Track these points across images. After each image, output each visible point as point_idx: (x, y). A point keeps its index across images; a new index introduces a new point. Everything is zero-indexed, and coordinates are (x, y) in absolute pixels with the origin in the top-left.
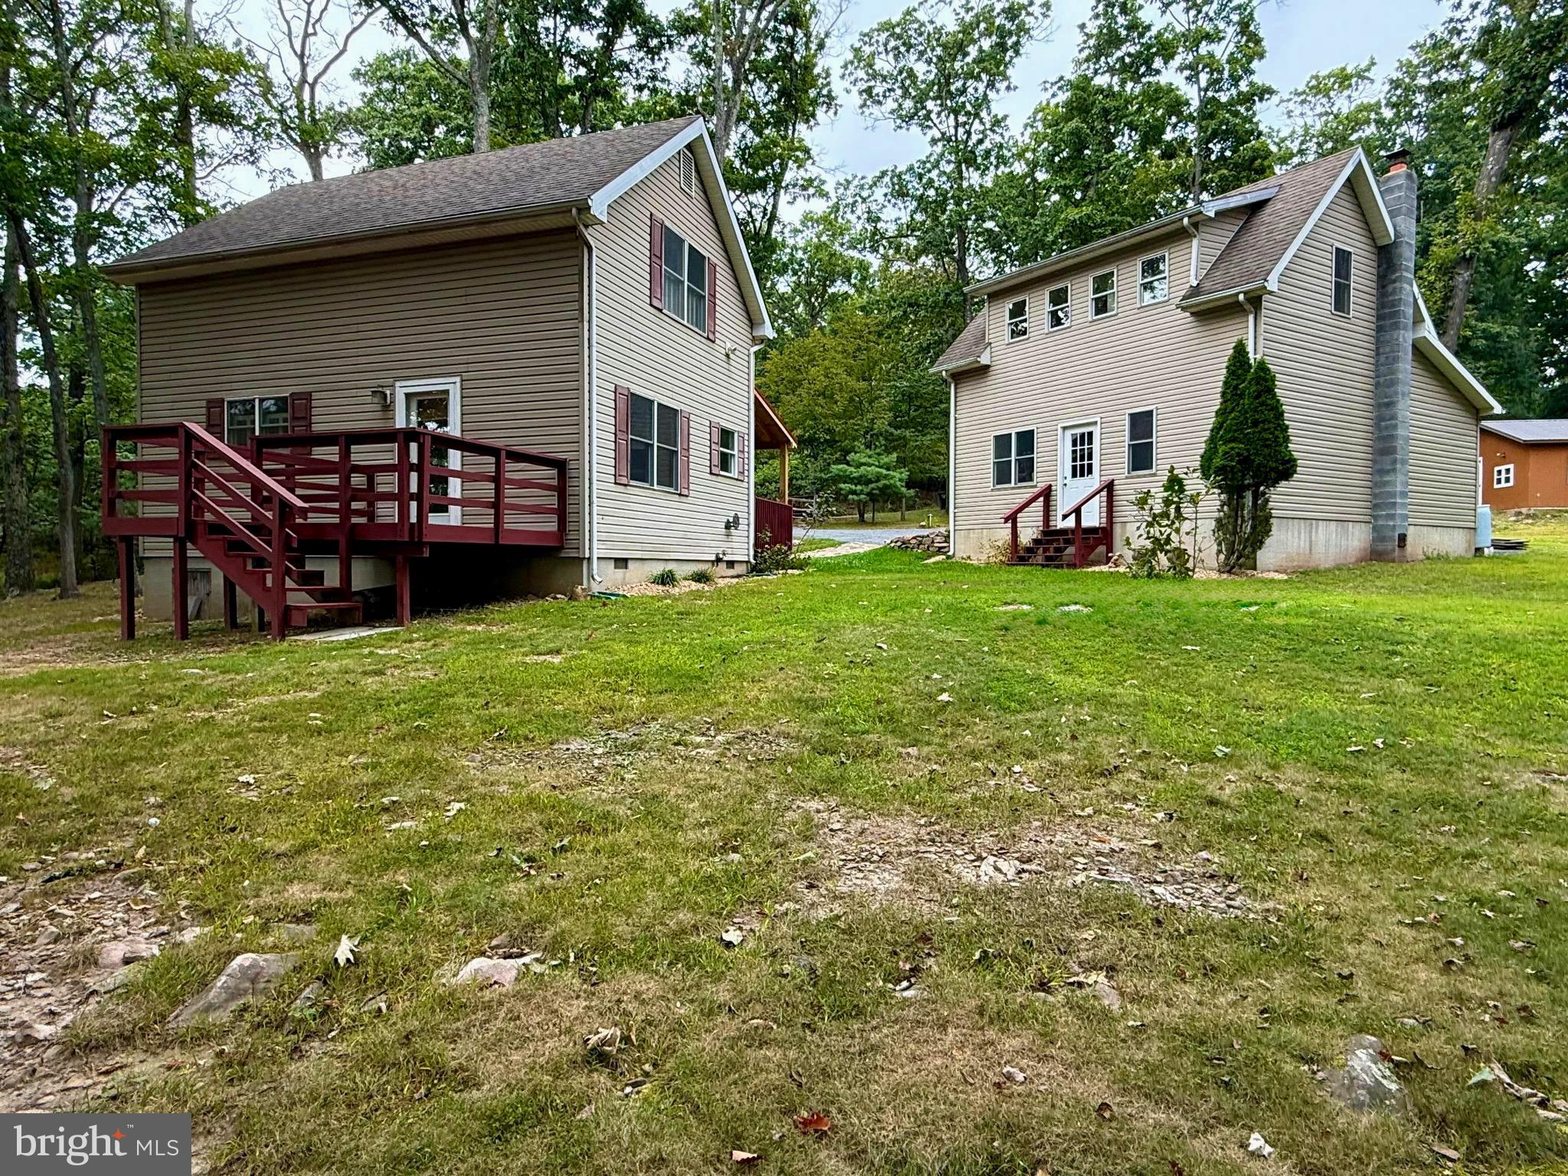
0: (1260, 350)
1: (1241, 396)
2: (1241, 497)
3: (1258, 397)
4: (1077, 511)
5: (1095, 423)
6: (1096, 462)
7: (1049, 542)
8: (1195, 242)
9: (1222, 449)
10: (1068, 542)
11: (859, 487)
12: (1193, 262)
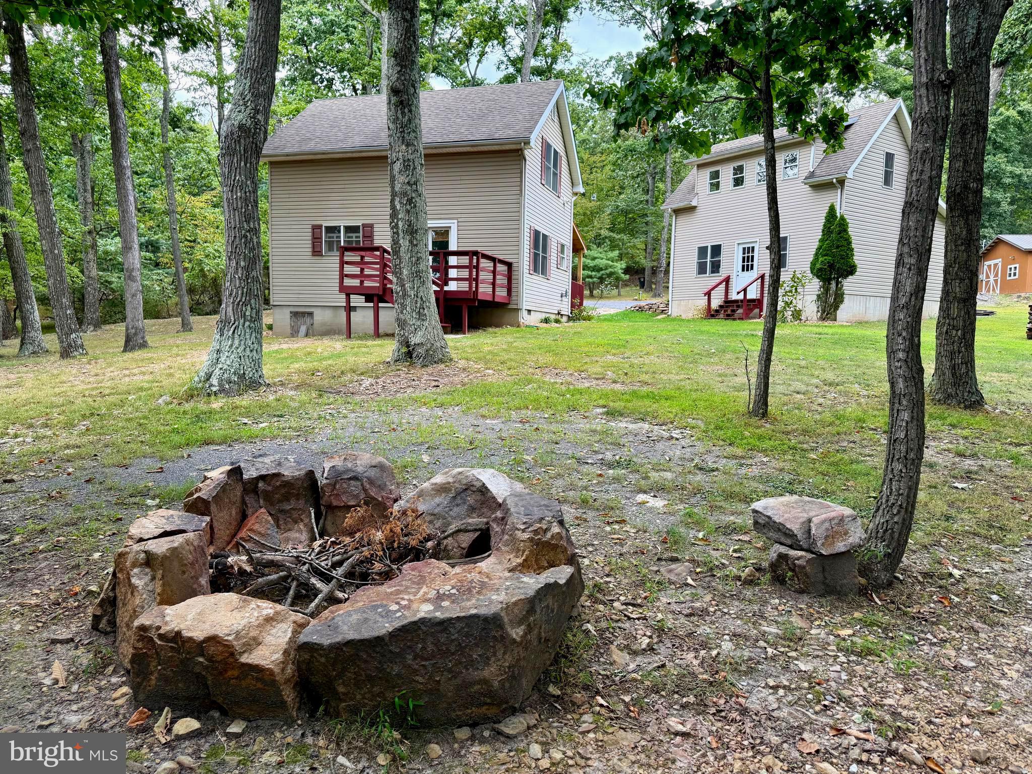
0: (843, 208)
1: (832, 232)
2: (830, 284)
3: (839, 233)
4: (745, 290)
5: (756, 242)
6: (755, 263)
7: (727, 307)
8: (813, 148)
9: (821, 259)
10: (738, 307)
11: (594, 273)
12: (812, 158)
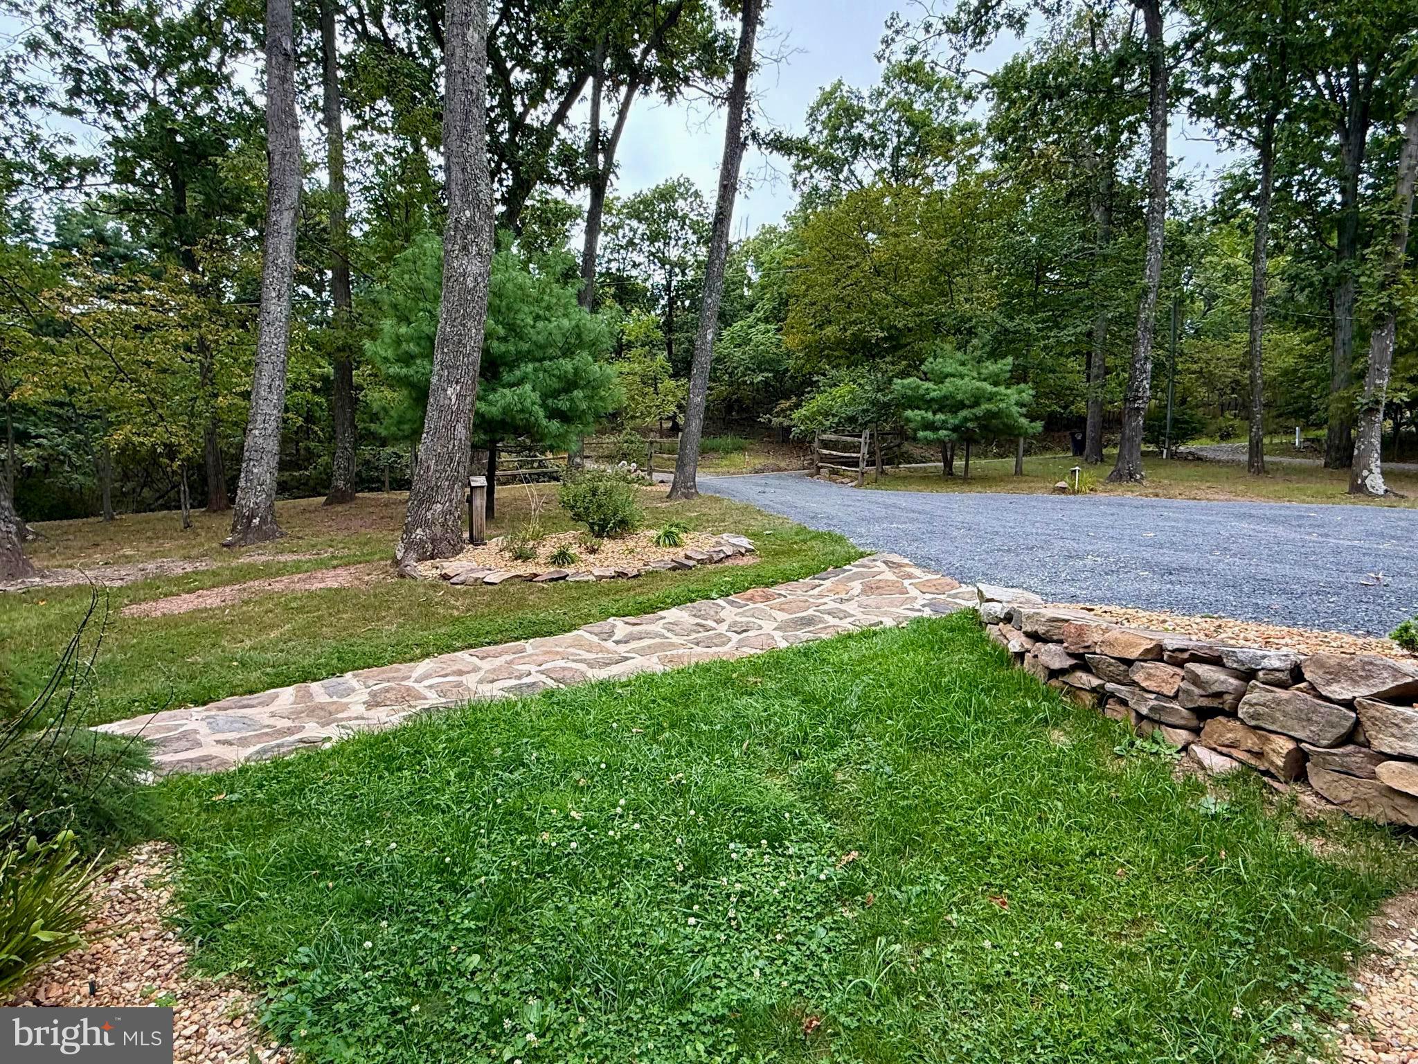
11: (940, 417)
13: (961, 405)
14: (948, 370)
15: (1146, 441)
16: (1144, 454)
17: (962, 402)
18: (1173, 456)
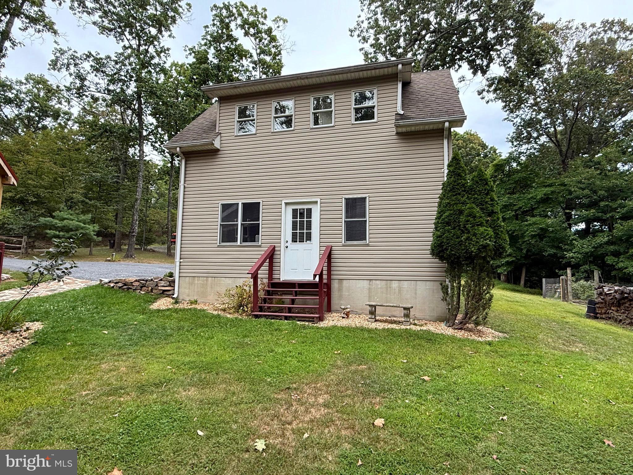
5: (316, 202)
6: (314, 232)
12: (399, 98)
13: (71, 230)
14: (66, 217)
15: (137, 244)
16: (136, 249)
17: (71, 229)
18: (145, 250)
